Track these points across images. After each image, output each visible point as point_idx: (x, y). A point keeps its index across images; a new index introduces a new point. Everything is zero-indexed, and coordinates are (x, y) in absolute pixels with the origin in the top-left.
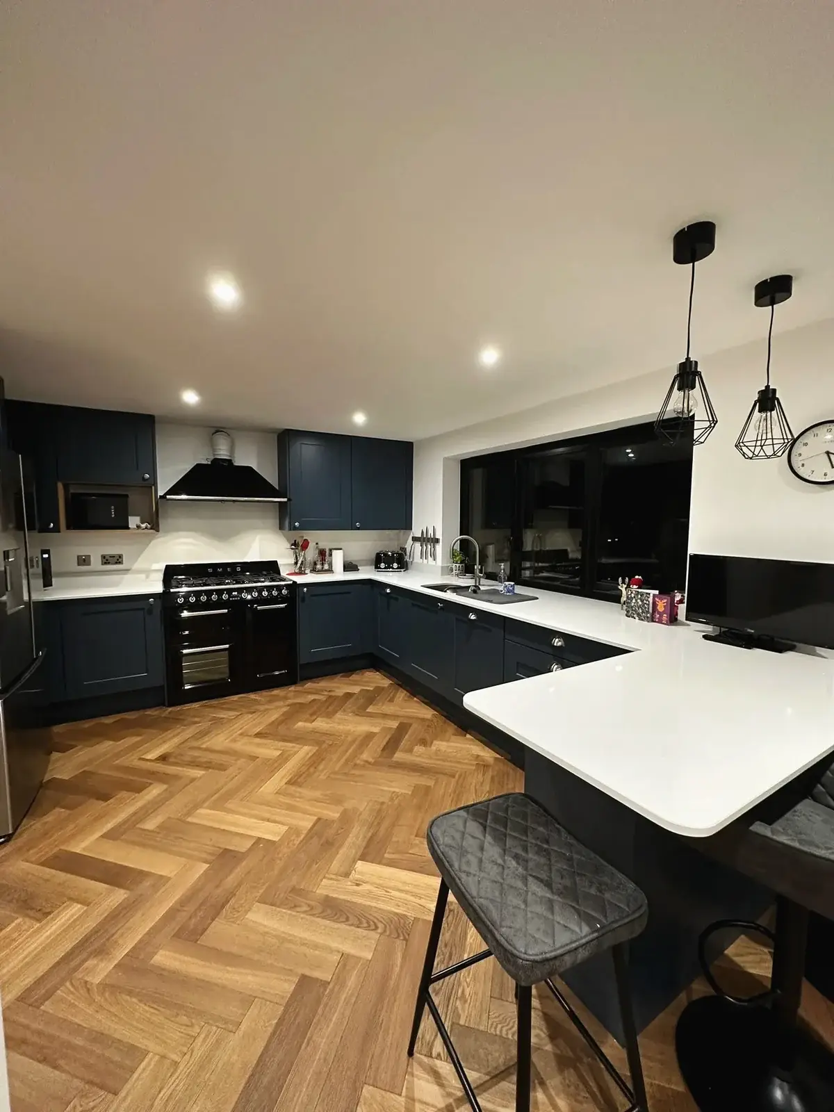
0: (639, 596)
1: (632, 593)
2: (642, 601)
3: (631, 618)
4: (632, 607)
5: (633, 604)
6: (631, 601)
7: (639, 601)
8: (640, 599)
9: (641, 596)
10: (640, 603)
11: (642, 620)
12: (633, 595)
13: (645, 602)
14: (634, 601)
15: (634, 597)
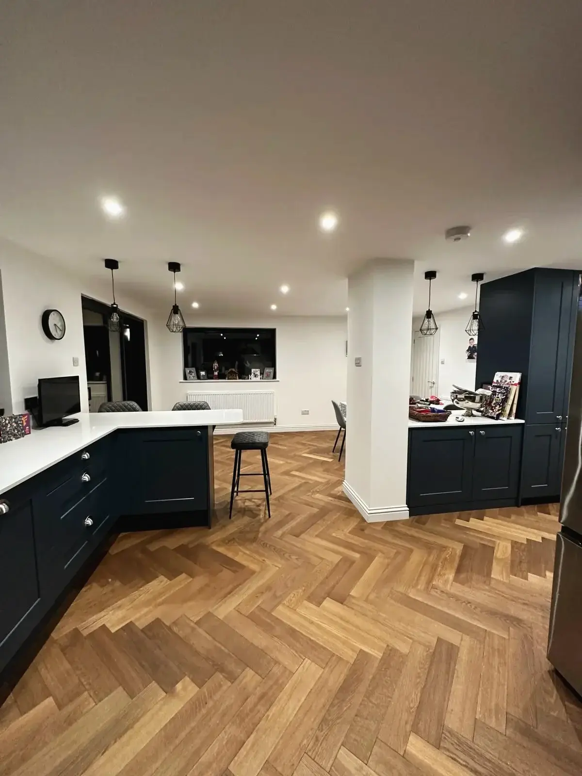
0: (14, 420)
1: (6, 420)
2: (16, 423)
3: (8, 442)
4: (8, 432)
5: (8, 429)
6: (6, 427)
7: (14, 424)
8: (15, 422)
9: (15, 419)
10: (15, 425)
11: (19, 438)
12: (7, 422)
13: (19, 422)
14: (9, 426)
15: (9, 423)
